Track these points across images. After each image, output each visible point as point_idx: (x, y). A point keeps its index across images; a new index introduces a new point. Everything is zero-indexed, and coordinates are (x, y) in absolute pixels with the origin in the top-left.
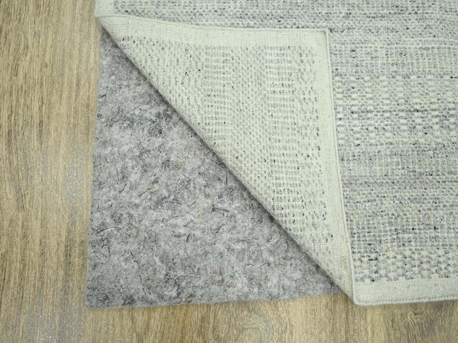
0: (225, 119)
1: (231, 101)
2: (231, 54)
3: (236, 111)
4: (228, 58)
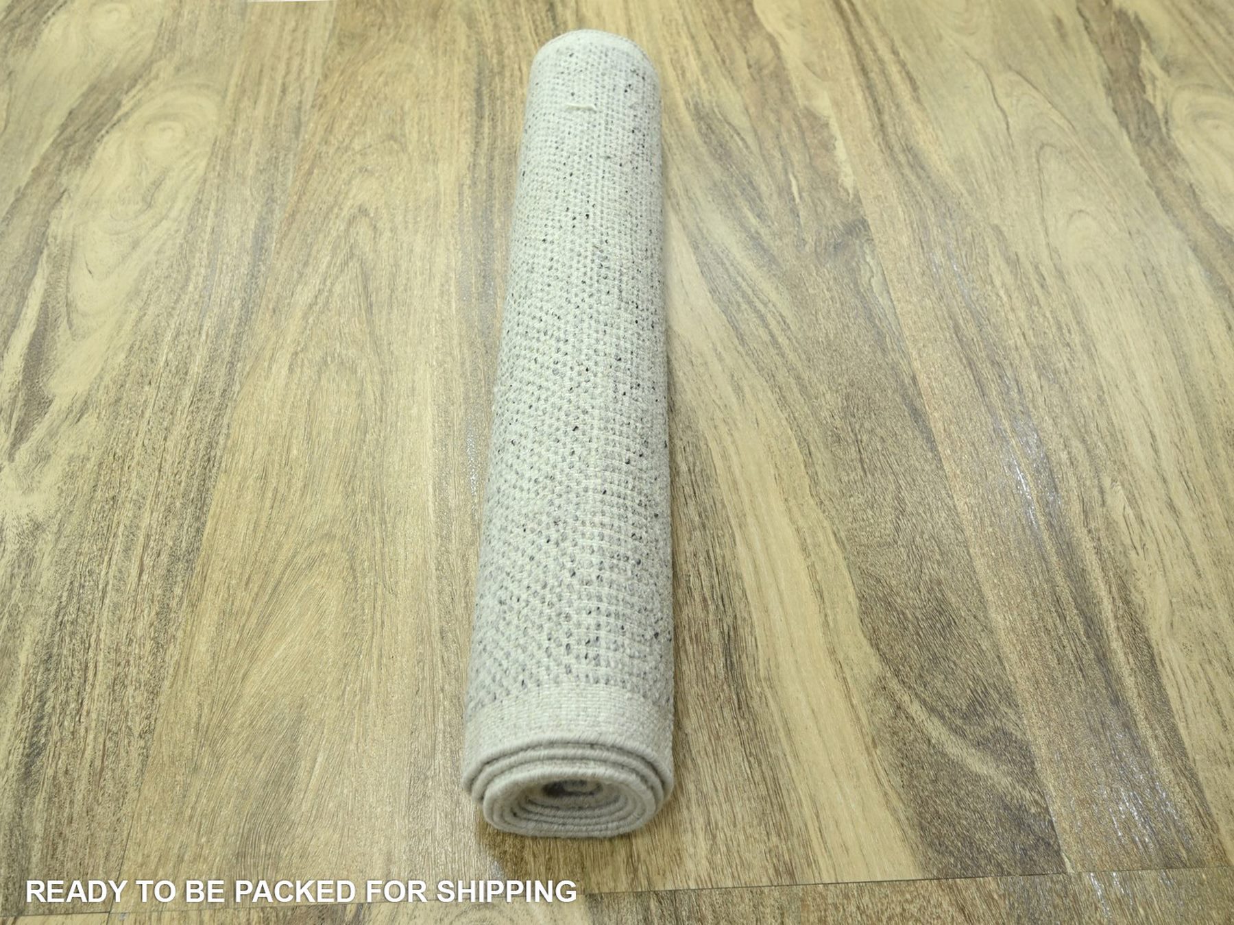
0: (602, 501)
1: (581, 542)
2: (573, 661)
3: (570, 521)
4: (583, 649)
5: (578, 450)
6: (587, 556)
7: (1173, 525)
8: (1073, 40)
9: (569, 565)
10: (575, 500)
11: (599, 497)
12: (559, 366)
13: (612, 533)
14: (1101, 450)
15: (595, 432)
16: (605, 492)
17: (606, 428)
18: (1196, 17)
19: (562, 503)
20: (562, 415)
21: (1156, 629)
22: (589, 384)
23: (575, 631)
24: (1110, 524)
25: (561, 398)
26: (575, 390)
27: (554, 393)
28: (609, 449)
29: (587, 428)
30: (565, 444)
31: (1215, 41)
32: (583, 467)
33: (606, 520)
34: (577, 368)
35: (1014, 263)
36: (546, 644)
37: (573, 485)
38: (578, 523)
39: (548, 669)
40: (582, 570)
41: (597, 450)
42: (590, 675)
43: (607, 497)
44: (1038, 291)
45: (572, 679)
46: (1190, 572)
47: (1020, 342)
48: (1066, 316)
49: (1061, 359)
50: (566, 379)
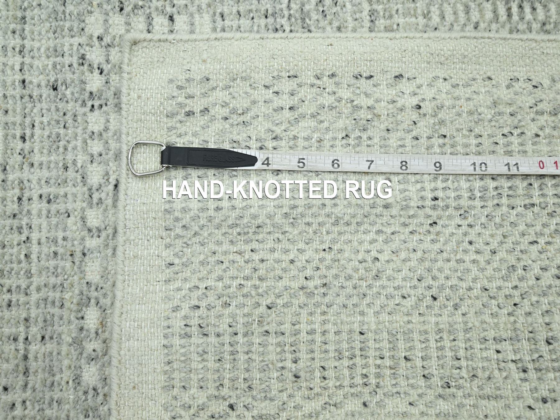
5: (409, 303)
6: (289, 318)
9: (280, 301)
10: (350, 303)
11: (356, 327)
12: (520, 272)
13: (318, 344)
15: (433, 319)
16: (361, 333)
17: (440, 331)
19: (348, 290)
20: (454, 281)
22: (495, 309)
23: (212, 313)
25: (474, 280)
26: (485, 294)
27: (483, 270)
28: (416, 336)
29: (436, 311)
30: (415, 287)
32: (388, 309)
33: (331, 336)
34: (516, 293)
36: (202, 285)
37: (368, 300)
38: (324, 308)
39: (179, 289)
40: (274, 315)
41: (409, 322)
42: (170, 330)
43: (357, 337)
45: (166, 314)
50: (500, 283)
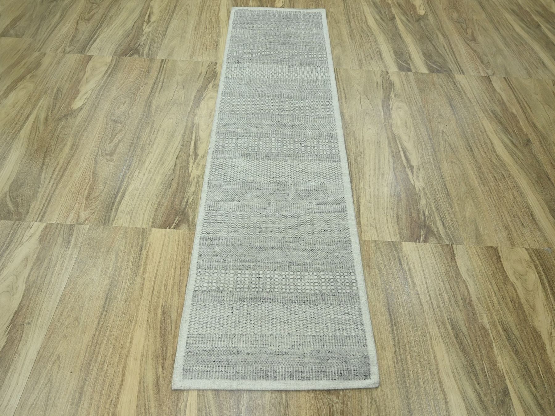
7: (369, 189)
8: (379, 88)
14: (361, 176)
18: (405, 83)
21: (362, 205)
24: (359, 188)
31: (407, 90)
35: (355, 139)
44: (358, 145)
46: (369, 197)
47: (353, 155)
48: (362, 150)
49: (359, 159)
